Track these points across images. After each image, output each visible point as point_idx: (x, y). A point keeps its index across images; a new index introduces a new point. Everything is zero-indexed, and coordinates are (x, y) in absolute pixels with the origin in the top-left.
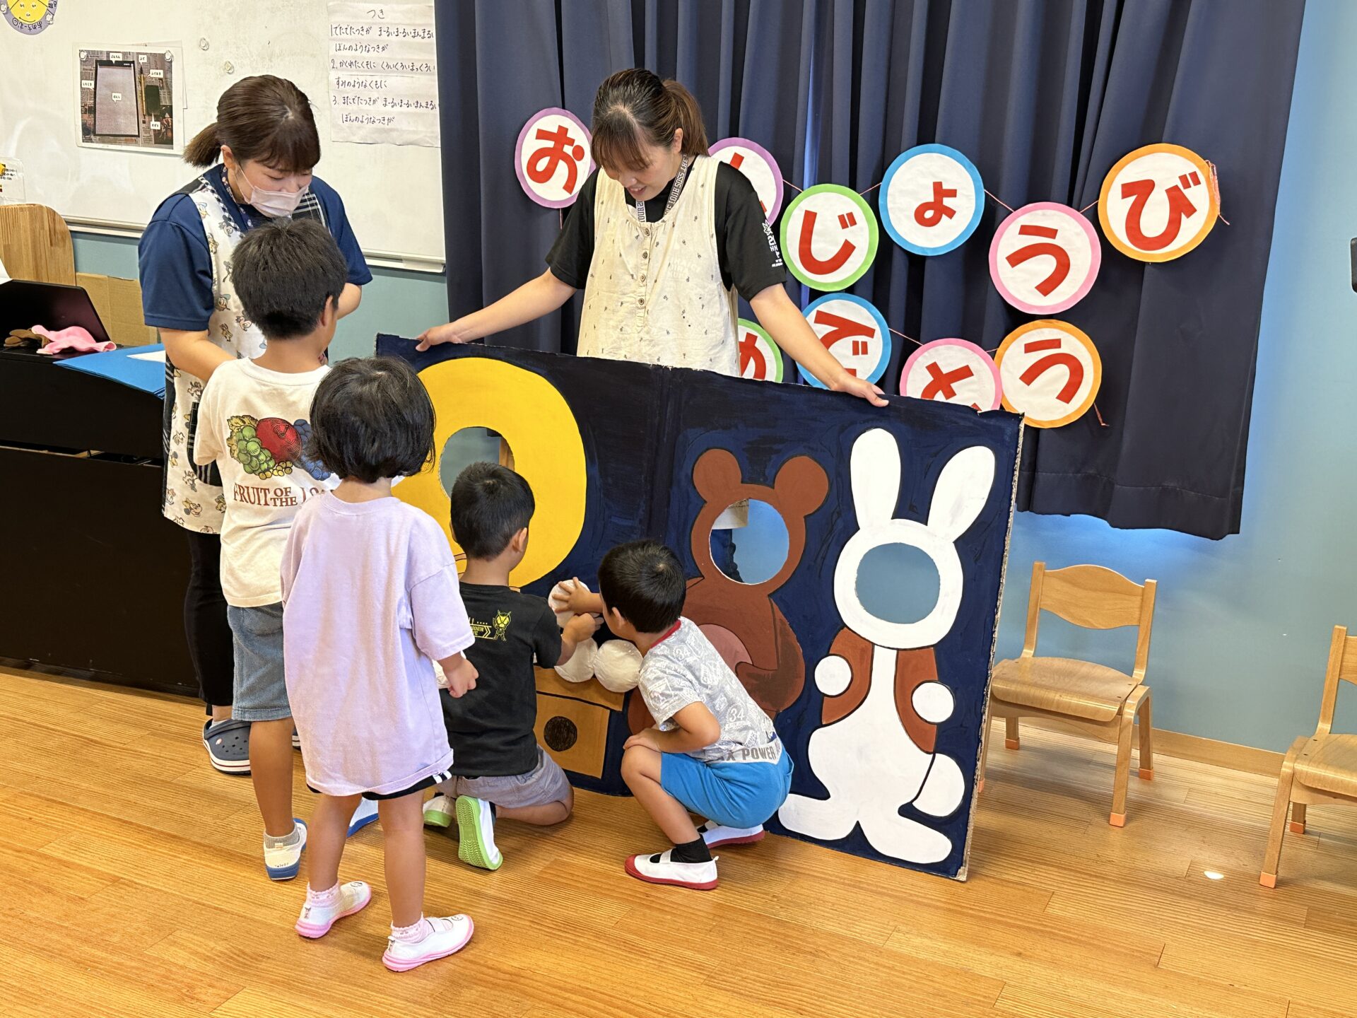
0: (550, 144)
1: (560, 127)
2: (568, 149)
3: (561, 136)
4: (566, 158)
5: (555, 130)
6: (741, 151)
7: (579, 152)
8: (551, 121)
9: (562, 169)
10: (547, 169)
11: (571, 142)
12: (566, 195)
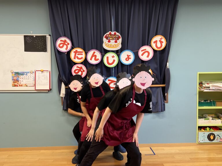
0: (63, 42)
1: (65, 40)
2: (66, 43)
3: (65, 41)
4: (66, 45)
5: (64, 40)
6: (95, 51)
7: (68, 44)
8: (63, 39)
9: (65, 46)
10: (62, 46)
11: (67, 42)
12: (66, 50)
